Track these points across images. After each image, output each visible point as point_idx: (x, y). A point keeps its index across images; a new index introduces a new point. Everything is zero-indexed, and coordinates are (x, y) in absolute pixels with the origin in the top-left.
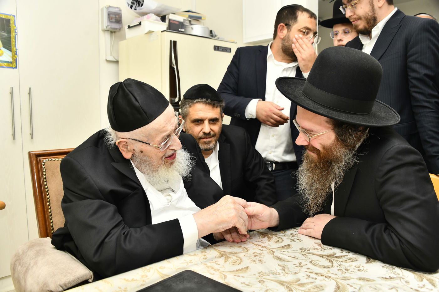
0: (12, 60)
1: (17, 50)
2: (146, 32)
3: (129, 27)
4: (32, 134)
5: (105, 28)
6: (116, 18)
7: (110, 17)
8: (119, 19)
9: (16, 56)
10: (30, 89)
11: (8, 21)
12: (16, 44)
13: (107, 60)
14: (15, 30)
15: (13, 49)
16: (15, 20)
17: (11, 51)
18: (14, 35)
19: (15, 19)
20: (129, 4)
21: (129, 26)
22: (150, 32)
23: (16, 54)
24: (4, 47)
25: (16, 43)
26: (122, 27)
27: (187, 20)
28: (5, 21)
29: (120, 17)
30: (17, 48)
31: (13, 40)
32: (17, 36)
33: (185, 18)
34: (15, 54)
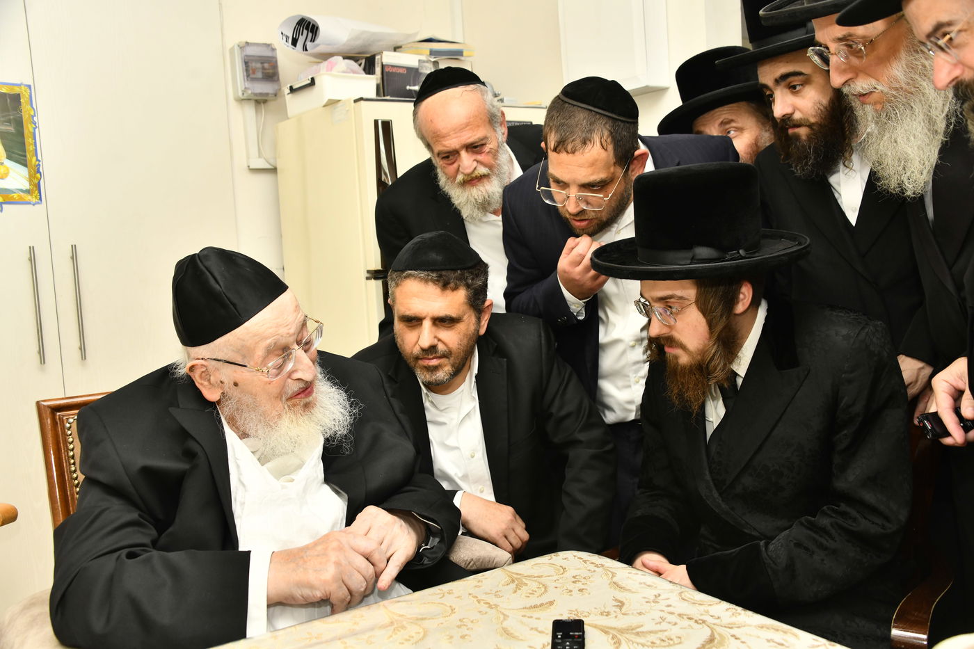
0: (30, 185)
1: (41, 163)
2: (325, 102)
3: (292, 90)
4: (83, 348)
5: (240, 94)
6: (263, 68)
7: (250, 68)
8: (271, 71)
9: (38, 175)
10: (74, 248)
11: (16, 98)
12: (36, 150)
13: (251, 167)
14: (33, 117)
15: (31, 161)
16: (31, 96)
17: (25, 165)
18: (32, 130)
19: (31, 93)
20: (287, 38)
21: (291, 87)
22: (332, 103)
23: (38, 172)
24: (9, 157)
25: (36, 146)
26: (280, 89)
27: (428, 61)
28: (8, 100)
29: (274, 65)
30: (39, 158)
31: (29, 140)
32: (37, 130)
33: (423, 58)
34: (36, 174)
